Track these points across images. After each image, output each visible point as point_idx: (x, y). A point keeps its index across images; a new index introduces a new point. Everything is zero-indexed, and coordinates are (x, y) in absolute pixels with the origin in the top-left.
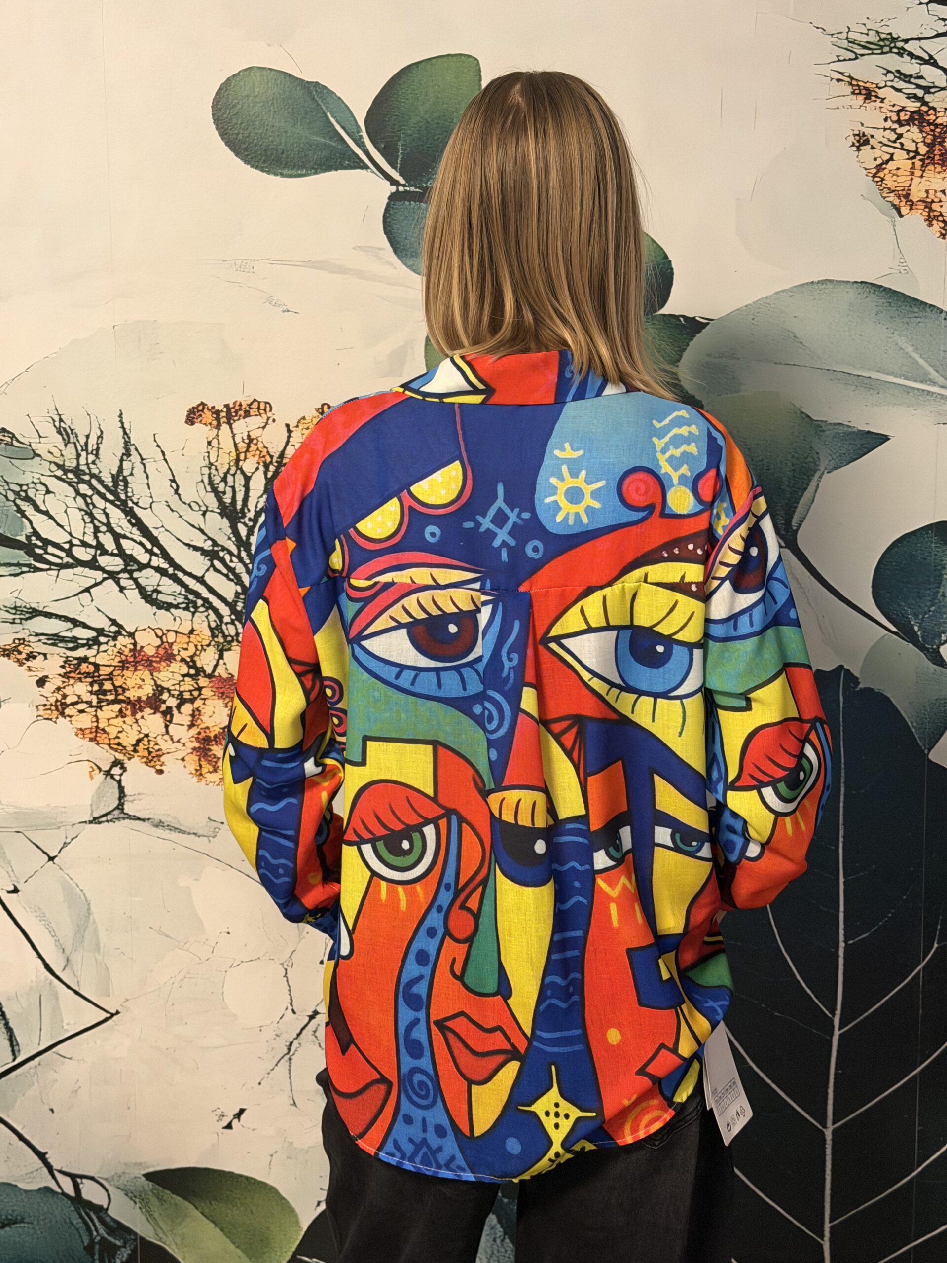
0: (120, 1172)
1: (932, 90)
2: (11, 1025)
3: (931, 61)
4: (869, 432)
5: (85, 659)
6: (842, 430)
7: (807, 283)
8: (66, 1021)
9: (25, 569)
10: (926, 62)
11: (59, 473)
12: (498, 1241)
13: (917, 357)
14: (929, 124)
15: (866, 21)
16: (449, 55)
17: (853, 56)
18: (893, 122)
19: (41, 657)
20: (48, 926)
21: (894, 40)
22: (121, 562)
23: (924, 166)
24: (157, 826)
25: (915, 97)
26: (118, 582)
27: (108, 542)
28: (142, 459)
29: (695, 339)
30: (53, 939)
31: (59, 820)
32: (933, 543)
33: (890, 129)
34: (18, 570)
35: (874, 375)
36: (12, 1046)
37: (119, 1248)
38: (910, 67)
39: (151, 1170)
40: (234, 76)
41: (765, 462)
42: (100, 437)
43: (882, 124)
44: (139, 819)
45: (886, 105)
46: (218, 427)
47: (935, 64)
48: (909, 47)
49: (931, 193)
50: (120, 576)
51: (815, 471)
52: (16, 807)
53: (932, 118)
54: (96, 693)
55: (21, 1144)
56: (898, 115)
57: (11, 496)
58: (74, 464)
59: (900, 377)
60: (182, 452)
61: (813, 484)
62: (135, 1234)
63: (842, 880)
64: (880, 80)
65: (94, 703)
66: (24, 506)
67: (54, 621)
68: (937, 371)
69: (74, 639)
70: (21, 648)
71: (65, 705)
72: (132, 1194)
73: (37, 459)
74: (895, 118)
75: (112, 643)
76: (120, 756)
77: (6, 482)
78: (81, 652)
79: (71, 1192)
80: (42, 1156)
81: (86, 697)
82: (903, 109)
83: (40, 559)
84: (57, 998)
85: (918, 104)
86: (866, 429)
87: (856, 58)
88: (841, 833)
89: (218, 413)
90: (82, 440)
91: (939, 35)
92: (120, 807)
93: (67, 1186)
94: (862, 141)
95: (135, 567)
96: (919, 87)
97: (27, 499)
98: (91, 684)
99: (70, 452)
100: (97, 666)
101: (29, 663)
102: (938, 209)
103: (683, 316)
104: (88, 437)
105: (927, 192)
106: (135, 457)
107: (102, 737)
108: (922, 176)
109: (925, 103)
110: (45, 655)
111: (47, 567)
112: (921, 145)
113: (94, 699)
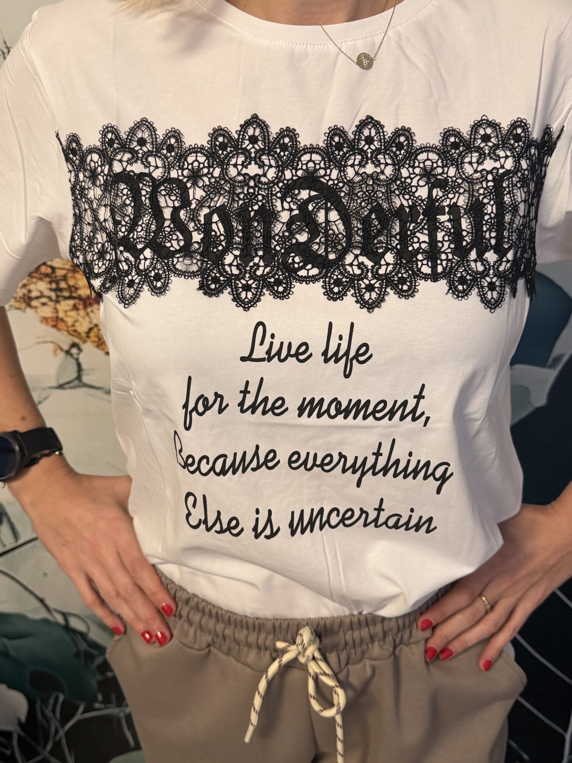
2: (11, 520)
24: (107, 393)
36: (14, 533)
37: (97, 656)
44: (93, 387)
54: (55, 290)
55: (26, 592)
65: (54, 298)
71: (30, 299)
76: (76, 340)
79: (62, 621)
80: (42, 601)
81: (47, 293)
92: (79, 378)
93: (60, 619)
98: (50, 283)
100: (53, 269)
107: (61, 325)
113: (53, 295)
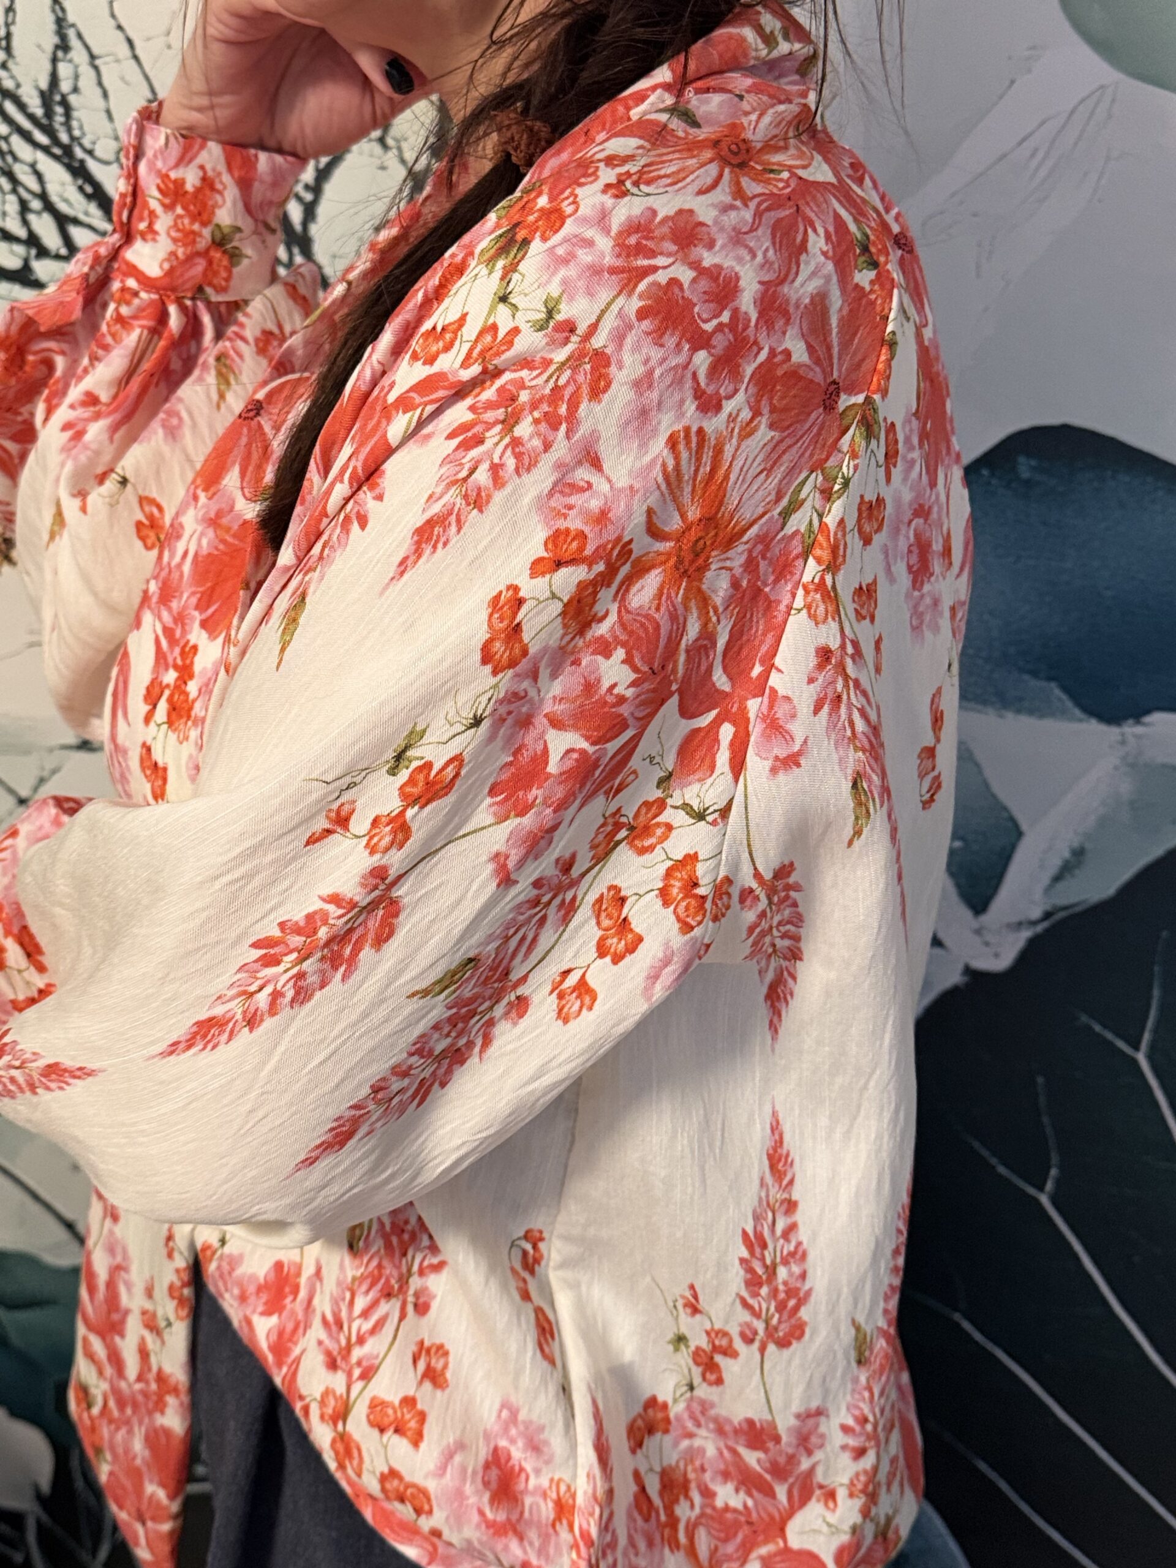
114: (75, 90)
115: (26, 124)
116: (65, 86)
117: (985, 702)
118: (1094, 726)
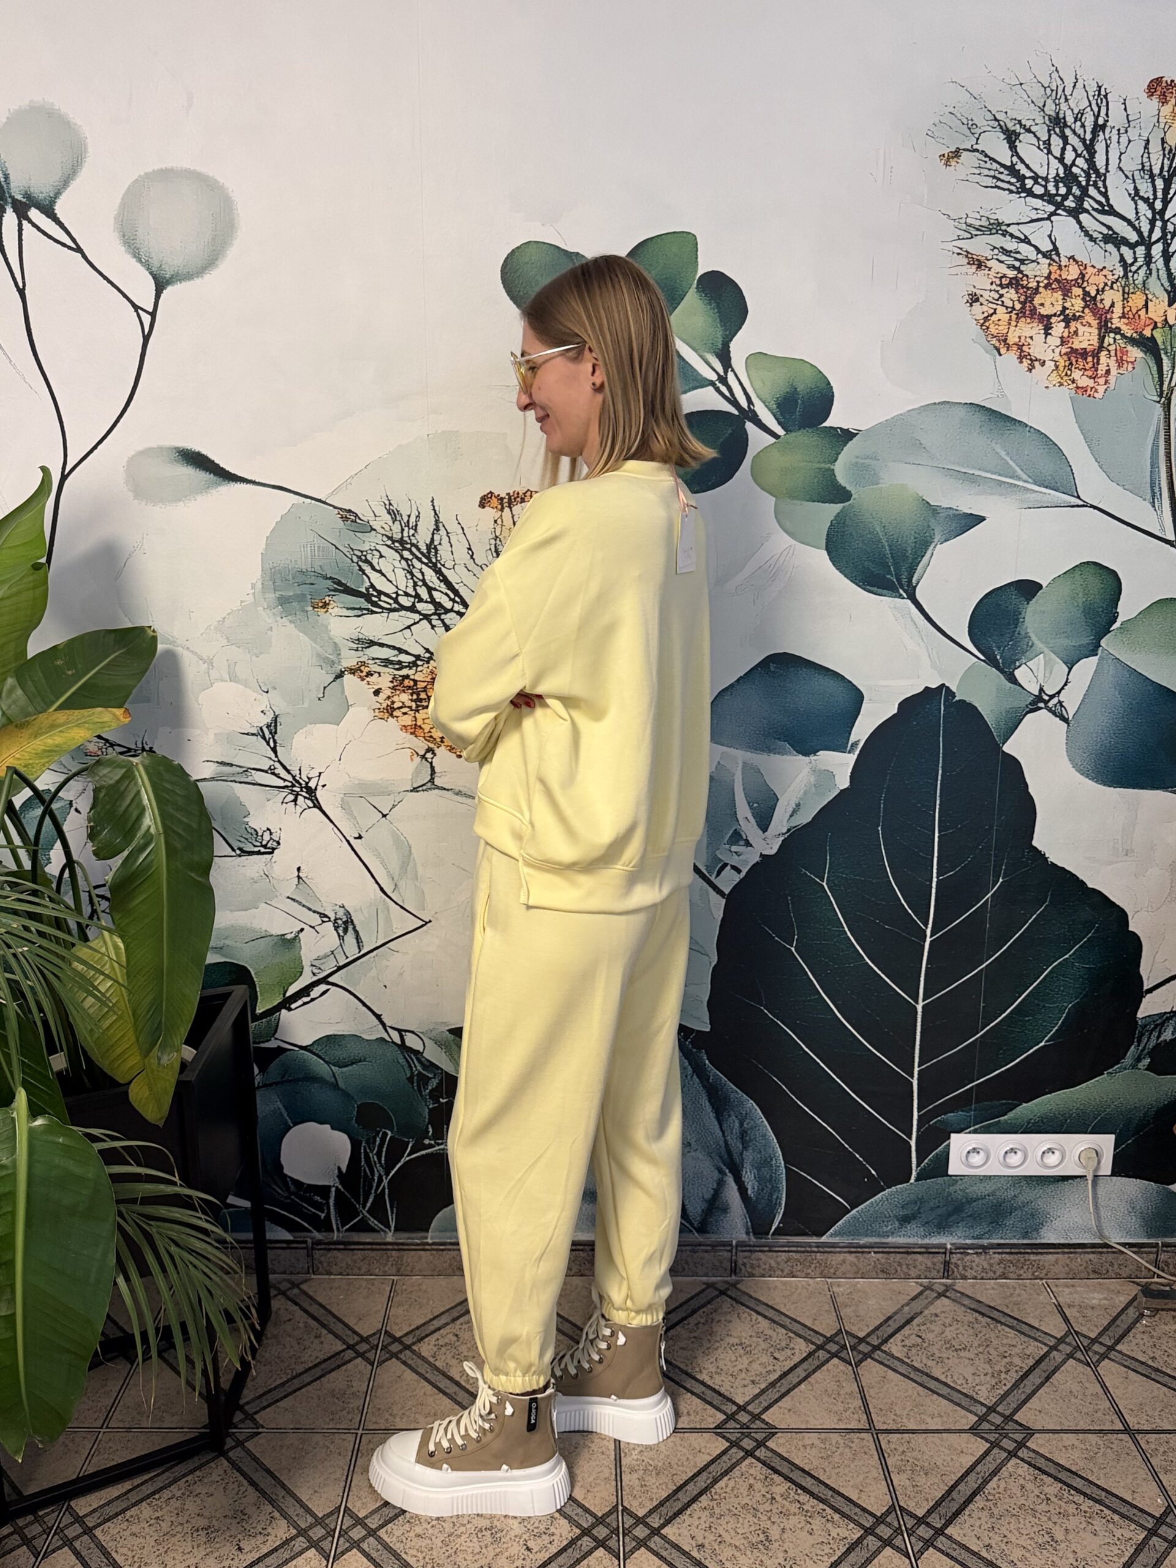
0: (431, 1028)
1: (1026, 262)
2: (357, 928)
3: (1026, 240)
4: (971, 514)
5: (407, 677)
6: (951, 512)
7: (931, 404)
8: (395, 926)
9: (365, 612)
10: (1022, 241)
11: (389, 543)
12: (689, 1077)
13: (1008, 459)
14: (1023, 287)
15: (979, 210)
16: (674, 232)
17: (969, 236)
18: (997, 285)
19: (377, 675)
20: (382, 862)
21: (1000, 224)
22: (433, 608)
23: (1018, 318)
24: (457, 794)
25: (1014, 267)
26: (430, 622)
27: (423, 592)
28: (448, 533)
29: (848, 445)
30: (385, 871)
31: (389, 789)
32: (1013, 596)
33: (994, 290)
34: (360, 613)
35: (977, 473)
36: (358, 942)
37: (430, 1079)
38: (1011, 245)
39: (453, 1027)
40: (518, 248)
41: (895, 536)
42: (418, 516)
43: (989, 287)
44: (445, 789)
45: (992, 273)
46: (502, 510)
47: (1029, 243)
48: (1010, 229)
49: (1023, 338)
50: (432, 617)
51: (931, 543)
52: (359, 780)
53: (1025, 283)
54: (415, 701)
55: (364, 1009)
56: (1001, 281)
57: (355, 559)
58: (400, 536)
59: (995, 474)
60: (475, 528)
61: (929, 552)
62: (442, 1069)
63: (937, 835)
64: (988, 254)
65: (414, 708)
66: (365, 566)
67: (385, 649)
68: (1022, 470)
69: (400, 662)
70: (362, 668)
71: (393, 709)
72: (439, 1043)
73: (373, 532)
74: (998, 282)
75: (426, 665)
76: (432, 745)
77: (352, 550)
78: (404, 672)
79: (398, 1040)
80: (378, 1017)
81: (408, 703)
82: (1004, 276)
83: (375, 604)
84: (388, 910)
85: (1016, 272)
86: (969, 512)
87: (972, 237)
88: (938, 802)
89: (502, 499)
90: (405, 519)
91: (1032, 221)
92: (432, 780)
93: (397, 1039)
94: (974, 299)
95: (443, 611)
96: (1016, 259)
97: (367, 561)
98: (412, 695)
99: (396, 528)
100: (415, 682)
101: (368, 679)
102: (1028, 350)
103: (840, 428)
104: (409, 516)
105: (1020, 337)
106: (442, 532)
107: (419, 732)
108: (1016, 326)
109: (1020, 272)
110: (379, 673)
111: (380, 610)
112: (1016, 303)
113: (414, 705)
114: (440, 544)
115: (420, 556)
116: (436, 543)
117: (763, 751)
118: (800, 757)
